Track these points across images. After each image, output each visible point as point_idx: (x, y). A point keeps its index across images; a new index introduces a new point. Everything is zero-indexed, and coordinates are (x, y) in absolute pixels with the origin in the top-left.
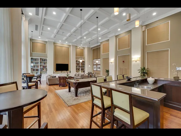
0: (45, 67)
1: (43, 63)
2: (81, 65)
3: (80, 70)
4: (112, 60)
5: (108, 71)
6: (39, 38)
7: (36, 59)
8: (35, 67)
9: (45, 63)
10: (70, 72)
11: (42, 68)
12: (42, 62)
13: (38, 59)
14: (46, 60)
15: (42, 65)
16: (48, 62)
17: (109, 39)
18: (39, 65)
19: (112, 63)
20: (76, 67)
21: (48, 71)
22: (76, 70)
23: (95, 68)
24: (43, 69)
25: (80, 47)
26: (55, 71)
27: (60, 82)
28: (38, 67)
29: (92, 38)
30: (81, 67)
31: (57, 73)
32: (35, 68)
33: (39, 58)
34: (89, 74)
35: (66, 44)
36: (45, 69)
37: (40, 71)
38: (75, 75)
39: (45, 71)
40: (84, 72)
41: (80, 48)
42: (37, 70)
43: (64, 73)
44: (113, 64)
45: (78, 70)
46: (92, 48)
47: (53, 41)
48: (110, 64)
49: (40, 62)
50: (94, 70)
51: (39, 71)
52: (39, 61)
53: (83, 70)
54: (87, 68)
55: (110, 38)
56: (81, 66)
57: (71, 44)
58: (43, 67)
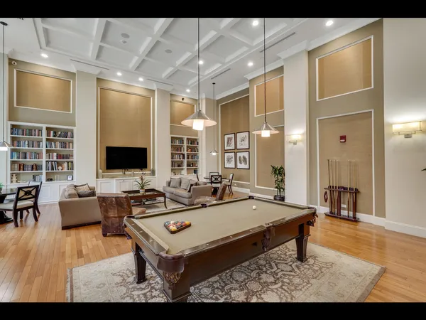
0: (67, 157)
1: (58, 144)
2: (185, 152)
3: (185, 167)
4: (296, 134)
5: (279, 172)
6: (43, 59)
7: (31, 130)
8: (28, 156)
9: (64, 145)
10: (153, 173)
11: (55, 159)
12: (55, 141)
13: (40, 130)
14: (69, 134)
15: (54, 151)
16: (75, 139)
17: (283, 67)
18: (44, 149)
19: (295, 143)
20: (172, 158)
21: (75, 171)
22: (170, 168)
23: (229, 160)
24: (59, 164)
25: (184, 96)
26: (100, 171)
27: (106, 218)
28: (38, 155)
29: (224, 64)
30: (188, 158)
31: (107, 177)
32: (30, 161)
33: (44, 126)
34: (214, 179)
35: (139, 85)
36: (65, 165)
37: (47, 169)
38: (169, 184)
39: (65, 170)
40: (195, 172)
41: (184, 101)
42: (37, 167)
43: (134, 175)
44: (303, 146)
45: (179, 166)
46: (219, 101)
47: (96, 71)
48: (288, 147)
49: (47, 140)
50: (227, 165)
51: (44, 171)
52: (44, 137)
53: (193, 167)
54: (204, 161)
55: (285, 60)
56: (188, 156)
57: (154, 87)
58: (58, 157)
